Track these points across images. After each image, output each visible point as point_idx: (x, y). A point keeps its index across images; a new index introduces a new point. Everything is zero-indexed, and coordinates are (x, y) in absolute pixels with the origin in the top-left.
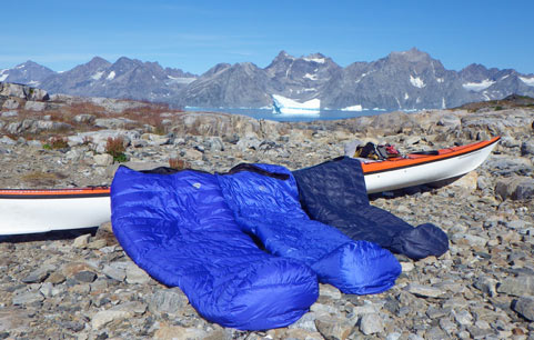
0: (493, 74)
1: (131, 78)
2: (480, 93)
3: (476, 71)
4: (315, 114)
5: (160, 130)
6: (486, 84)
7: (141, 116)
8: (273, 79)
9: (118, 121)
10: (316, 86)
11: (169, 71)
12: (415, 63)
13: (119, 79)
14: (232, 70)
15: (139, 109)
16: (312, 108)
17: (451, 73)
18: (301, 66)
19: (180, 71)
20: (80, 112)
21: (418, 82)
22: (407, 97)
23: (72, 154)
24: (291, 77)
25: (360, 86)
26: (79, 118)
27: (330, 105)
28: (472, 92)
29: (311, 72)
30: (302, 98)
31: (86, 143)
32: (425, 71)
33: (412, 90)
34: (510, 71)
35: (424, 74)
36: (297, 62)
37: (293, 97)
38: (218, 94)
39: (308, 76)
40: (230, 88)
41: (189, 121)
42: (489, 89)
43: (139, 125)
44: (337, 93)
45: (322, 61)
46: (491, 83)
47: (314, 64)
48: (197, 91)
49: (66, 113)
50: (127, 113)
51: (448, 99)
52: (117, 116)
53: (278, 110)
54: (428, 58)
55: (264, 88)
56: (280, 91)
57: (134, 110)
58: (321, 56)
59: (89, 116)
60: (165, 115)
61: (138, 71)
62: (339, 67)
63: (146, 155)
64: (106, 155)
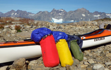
0: (100, 13)
1: (20, 14)
2: (97, 17)
3: (96, 13)
4: (61, 22)
5: (29, 24)
6: (99, 15)
7: (24, 21)
8: (52, 15)
9: (18, 22)
10: (61, 16)
11: (29, 13)
12: (83, 11)
13: (17, 15)
14: (43, 13)
15: (23, 20)
16: (61, 21)
17: (91, 13)
18: (58, 12)
19: (31, 13)
20: (8, 20)
21: (84, 15)
22: (81, 18)
23: (5, 30)
24: (56, 14)
25: (71, 16)
26: (8, 21)
27: (64, 20)
28: (96, 17)
29: (60, 13)
30: (58, 19)
31: (9, 27)
32: (85, 13)
33: (82, 17)
34: (104, 13)
35: (85, 14)
36: (57, 11)
37: (56, 18)
38: (40, 18)
39: (60, 14)
40: (42, 17)
41: (36, 23)
42: (99, 17)
43: (23, 23)
44: (66, 17)
45: (63, 11)
46: (100, 15)
47: (61, 11)
48: (35, 17)
49: (4, 20)
50: (20, 20)
51: (91, 19)
52: (17, 21)
53: (53, 21)
54: (86, 10)
55: (50, 16)
56: (54, 17)
57: (22, 20)
58: (62, 9)
59: (10, 21)
60: (29, 21)
61: (22, 13)
62: (67, 12)
63: (26, 30)
64: (15, 30)
